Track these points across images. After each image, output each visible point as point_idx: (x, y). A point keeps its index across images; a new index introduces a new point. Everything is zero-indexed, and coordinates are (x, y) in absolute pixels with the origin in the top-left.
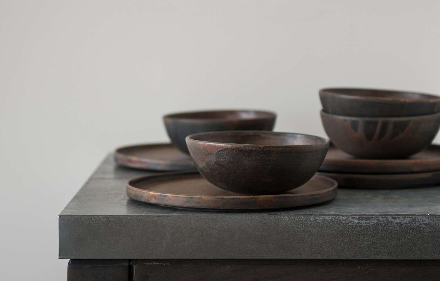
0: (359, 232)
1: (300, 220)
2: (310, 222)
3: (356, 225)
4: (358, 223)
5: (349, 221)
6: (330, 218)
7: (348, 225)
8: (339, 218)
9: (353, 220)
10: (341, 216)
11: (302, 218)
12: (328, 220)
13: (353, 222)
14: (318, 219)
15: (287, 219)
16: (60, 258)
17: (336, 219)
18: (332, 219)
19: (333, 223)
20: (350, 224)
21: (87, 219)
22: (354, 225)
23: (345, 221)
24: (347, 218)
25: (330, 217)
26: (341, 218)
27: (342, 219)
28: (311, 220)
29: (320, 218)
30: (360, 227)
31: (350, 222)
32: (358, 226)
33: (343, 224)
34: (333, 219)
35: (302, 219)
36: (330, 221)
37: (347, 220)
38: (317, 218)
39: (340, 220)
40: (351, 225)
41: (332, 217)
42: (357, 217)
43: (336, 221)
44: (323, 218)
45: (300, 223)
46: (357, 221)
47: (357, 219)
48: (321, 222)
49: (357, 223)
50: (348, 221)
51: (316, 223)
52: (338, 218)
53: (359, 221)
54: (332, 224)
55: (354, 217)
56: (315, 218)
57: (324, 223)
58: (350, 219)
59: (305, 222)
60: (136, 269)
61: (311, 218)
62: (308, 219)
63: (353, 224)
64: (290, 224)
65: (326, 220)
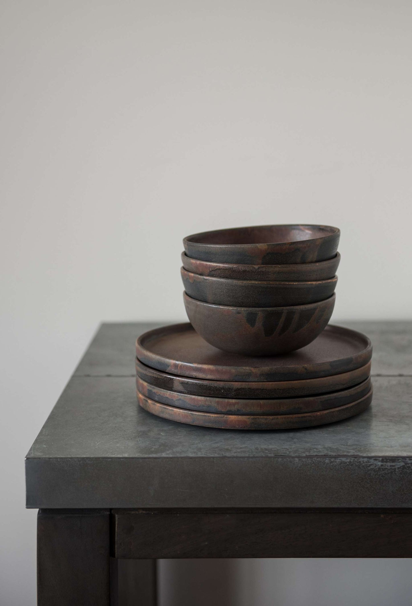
0: (382, 476)
1: (312, 462)
2: (324, 464)
3: (379, 469)
4: (382, 465)
5: (371, 463)
6: (348, 460)
7: (369, 468)
8: (359, 460)
9: (375, 462)
10: (362, 458)
11: (314, 460)
12: (346, 463)
13: (376, 464)
14: (334, 461)
15: (297, 461)
17: (355, 461)
18: (350, 461)
19: (352, 465)
20: (371, 467)
22: (377, 469)
23: (366, 464)
24: (369, 460)
25: (348, 459)
26: (361, 460)
27: (363, 461)
28: (325, 463)
29: (336, 460)
30: (383, 470)
31: (372, 465)
32: (381, 469)
33: (363, 467)
34: (352, 461)
35: (315, 462)
36: (348, 463)
37: (369, 462)
38: (332, 460)
39: (360, 462)
40: (373, 468)
41: (351, 459)
42: (381, 459)
43: (355, 464)
44: (340, 460)
45: (313, 466)
46: (380, 464)
47: (381, 461)
48: (337, 464)
49: (380, 466)
50: (369, 464)
51: (332, 466)
52: (358, 460)
53: (382, 464)
54: (350, 467)
55: (377, 458)
56: (330, 460)
57: (341, 466)
58: (372, 461)
59: (318, 464)
60: (118, 518)
61: (325, 460)
63: (375, 466)
64: (300, 467)
65: (343, 462)
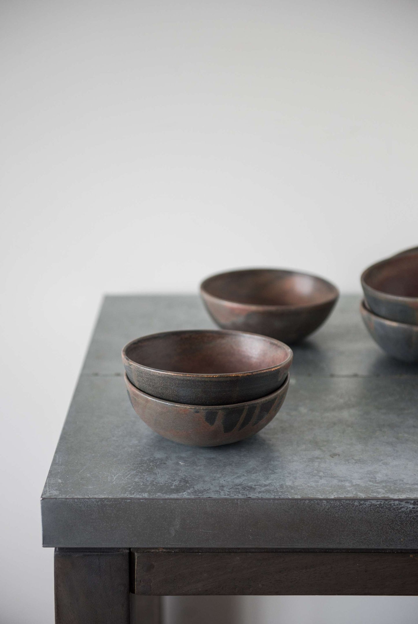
0: (414, 519)
1: (341, 505)
2: (353, 506)
3: (411, 511)
4: (413, 508)
5: (402, 506)
6: (379, 503)
7: (400, 511)
8: (390, 503)
9: (407, 505)
10: (393, 501)
11: (343, 502)
12: (376, 505)
13: (407, 507)
14: (363, 503)
15: (325, 504)
16: (44, 547)
17: (386, 504)
18: (380, 504)
19: (382, 508)
20: (403, 509)
21: (76, 503)
22: (408, 511)
23: (397, 506)
24: (400, 502)
25: (379, 501)
26: (392, 502)
27: (394, 504)
28: (354, 505)
29: (366, 503)
30: (415, 513)
31: (403, 507)
32: (413, 512)
33: (394, 509)
34: (382, 503)
35: (344, 504)
36: (378, 506)
37: (400, 505)
38: (362, 502)
39: (391, 504)
40: (404, 511)
41: (381, 502)
42: (412, 502)
43: (386, 506)
44: (370, 502)
45: (341, 508)
46: (411, 506)
47: (412, 504)
48: (367, 507)
49: (411, 508)
50: (400, 506)
51: (361, 508)
52: (388, 503)
53: (414, 506)
54: (380, 509)
55: (408, 501)
56: (360, 503)
57: (371, 509)
58: (403, 503)
59: (347, 506)
60: (138, 557)
61: (355, 503)
62: (352, 504)
63: (407, 509)
64: (328, 509)
65: (373, 504)
